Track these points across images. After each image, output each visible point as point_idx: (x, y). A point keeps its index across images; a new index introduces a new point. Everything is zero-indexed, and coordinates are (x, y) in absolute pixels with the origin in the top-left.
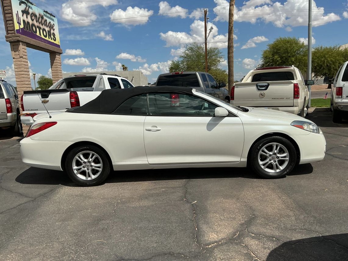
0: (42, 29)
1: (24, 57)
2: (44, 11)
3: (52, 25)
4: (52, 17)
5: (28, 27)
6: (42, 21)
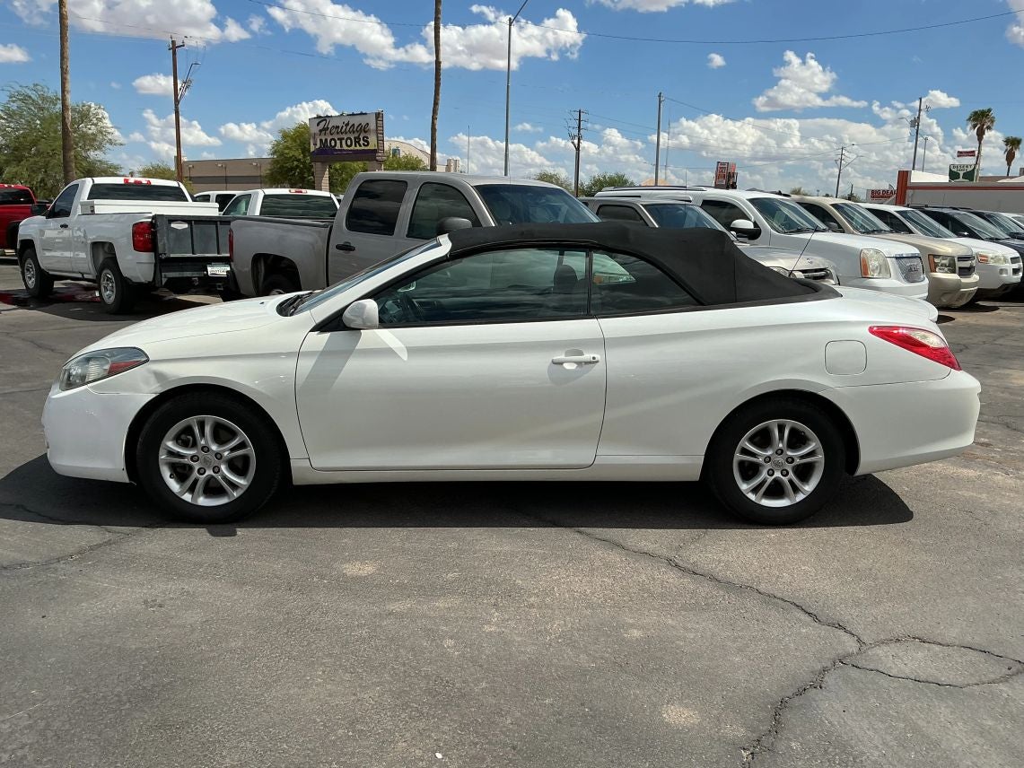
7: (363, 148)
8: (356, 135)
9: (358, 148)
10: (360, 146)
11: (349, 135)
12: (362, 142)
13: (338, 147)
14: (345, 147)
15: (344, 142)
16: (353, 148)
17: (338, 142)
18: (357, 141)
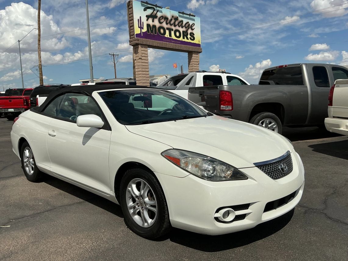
0: (174, 30)
1: (143, 58)
2: (179, 13)
3: (191, 25)
4: (191, 17)
5: (154, 30)
6: (175, 22)
7: (190, 41)
8: (184, 29)
9: (185, 40)
10: (187, 39)
11: (177, 28)
12: (189, 36)
13: (167, 35)
14: (173, 37)
15: (173, 33)
16: (181, 39)
17: (167, 32)
18: (185, 34)
